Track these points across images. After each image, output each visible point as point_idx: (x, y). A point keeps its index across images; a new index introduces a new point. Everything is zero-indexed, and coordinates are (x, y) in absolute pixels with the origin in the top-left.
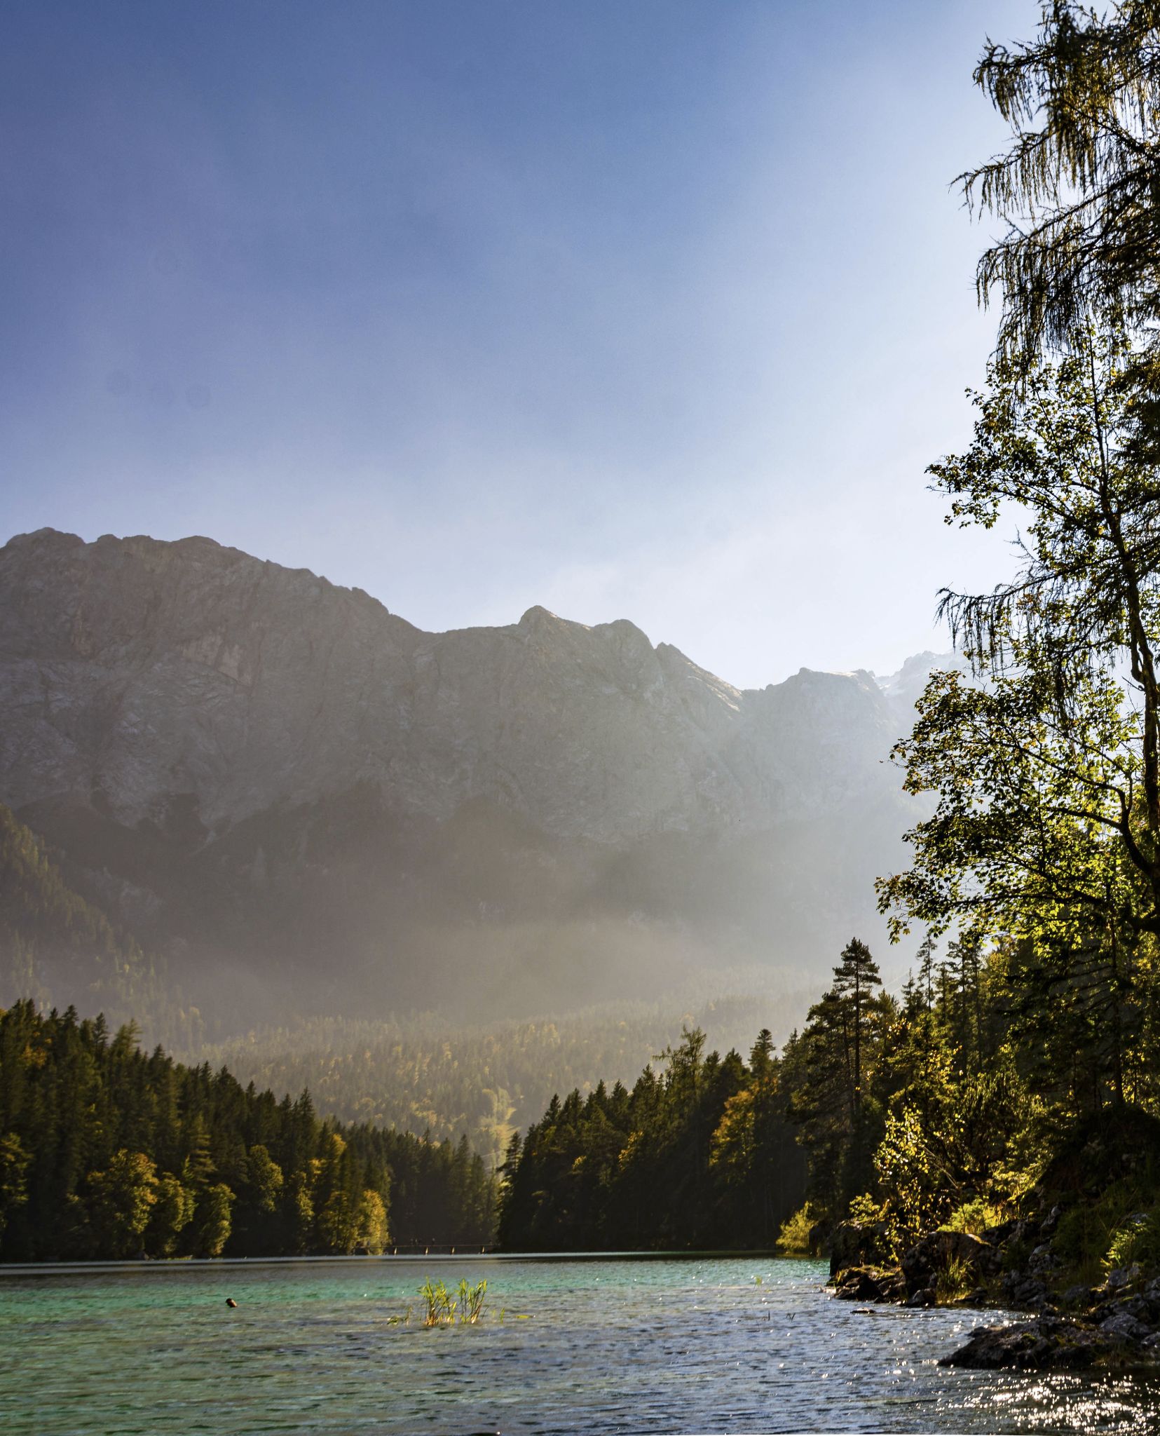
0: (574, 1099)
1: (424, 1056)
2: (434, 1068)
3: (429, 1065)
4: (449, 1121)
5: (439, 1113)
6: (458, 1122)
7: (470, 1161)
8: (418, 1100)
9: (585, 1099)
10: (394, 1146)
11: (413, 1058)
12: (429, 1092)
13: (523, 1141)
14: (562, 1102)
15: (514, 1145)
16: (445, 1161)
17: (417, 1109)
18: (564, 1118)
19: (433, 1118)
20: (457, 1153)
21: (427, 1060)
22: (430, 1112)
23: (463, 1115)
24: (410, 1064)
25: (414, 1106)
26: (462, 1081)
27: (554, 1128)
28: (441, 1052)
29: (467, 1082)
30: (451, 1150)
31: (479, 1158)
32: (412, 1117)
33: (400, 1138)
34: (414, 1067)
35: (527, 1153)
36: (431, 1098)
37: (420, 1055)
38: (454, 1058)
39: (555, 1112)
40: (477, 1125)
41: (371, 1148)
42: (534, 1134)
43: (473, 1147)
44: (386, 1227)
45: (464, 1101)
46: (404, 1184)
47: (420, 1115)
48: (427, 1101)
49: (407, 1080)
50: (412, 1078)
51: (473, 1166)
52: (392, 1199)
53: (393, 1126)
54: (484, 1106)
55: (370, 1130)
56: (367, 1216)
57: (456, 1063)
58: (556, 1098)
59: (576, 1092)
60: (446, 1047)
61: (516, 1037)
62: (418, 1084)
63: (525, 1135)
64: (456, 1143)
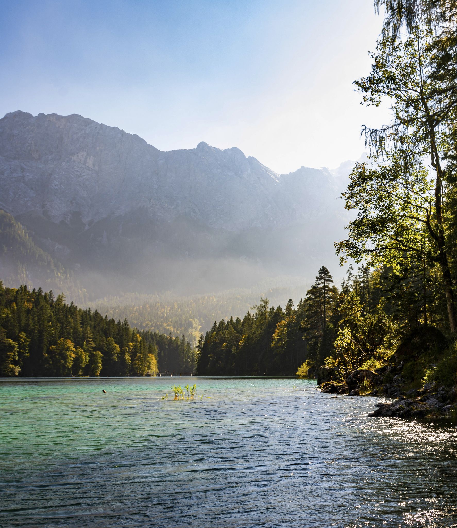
0: (222, 323)
3: (170, 310)
4: (178, 330)
5: (174, 327)
6: (181, 331)
7: (186, 344)
8: (167, 323)
9: (226, 323)
10: (158, 339)
11: (164, 308)
12: (170, 320)
13: (204, 337)
14: (218, 324)
15: (201, 339)
16: (177, 344)
18: (219, 329)
19: (172, 329)
20: (181, 341)
21: (169, 308)
22: (171, 327)
23: (183, 328)
24: (163, 310)
25: (165, 325)
26: (182, 316)
27: (215, 333)
28: (174, 306)
29: (184, 316)
30: (179, 340)
31: (189, 343)
32: (165, 329)
33: (160, 336)
34: (164, 311)
35: (206, 341)
36: (171, 322)
37: (166, 307)
38: (179, 308)
39: (216, 327)
40: (188, 331)
41: (150, 339)
42: (208, 335)
43: (187, 339)
44: (157, 367)
45: (183, 323)
46: (162, 352)
47: (167, 328)
48: (169, 323)
49: (162, 315)
50: (164, 315)
51: (187, 346)
52: (158, 357)
53: (157, 331)
54: (190, 325)
55: (150, 333)
56: (150, 363)
57: (179, 310)
58: (216, 322)
59: (223, 320)
60: (175, 304)
61: (201, 301)
62: (166, 317)
63: (205, 335)
64: (181, 338)
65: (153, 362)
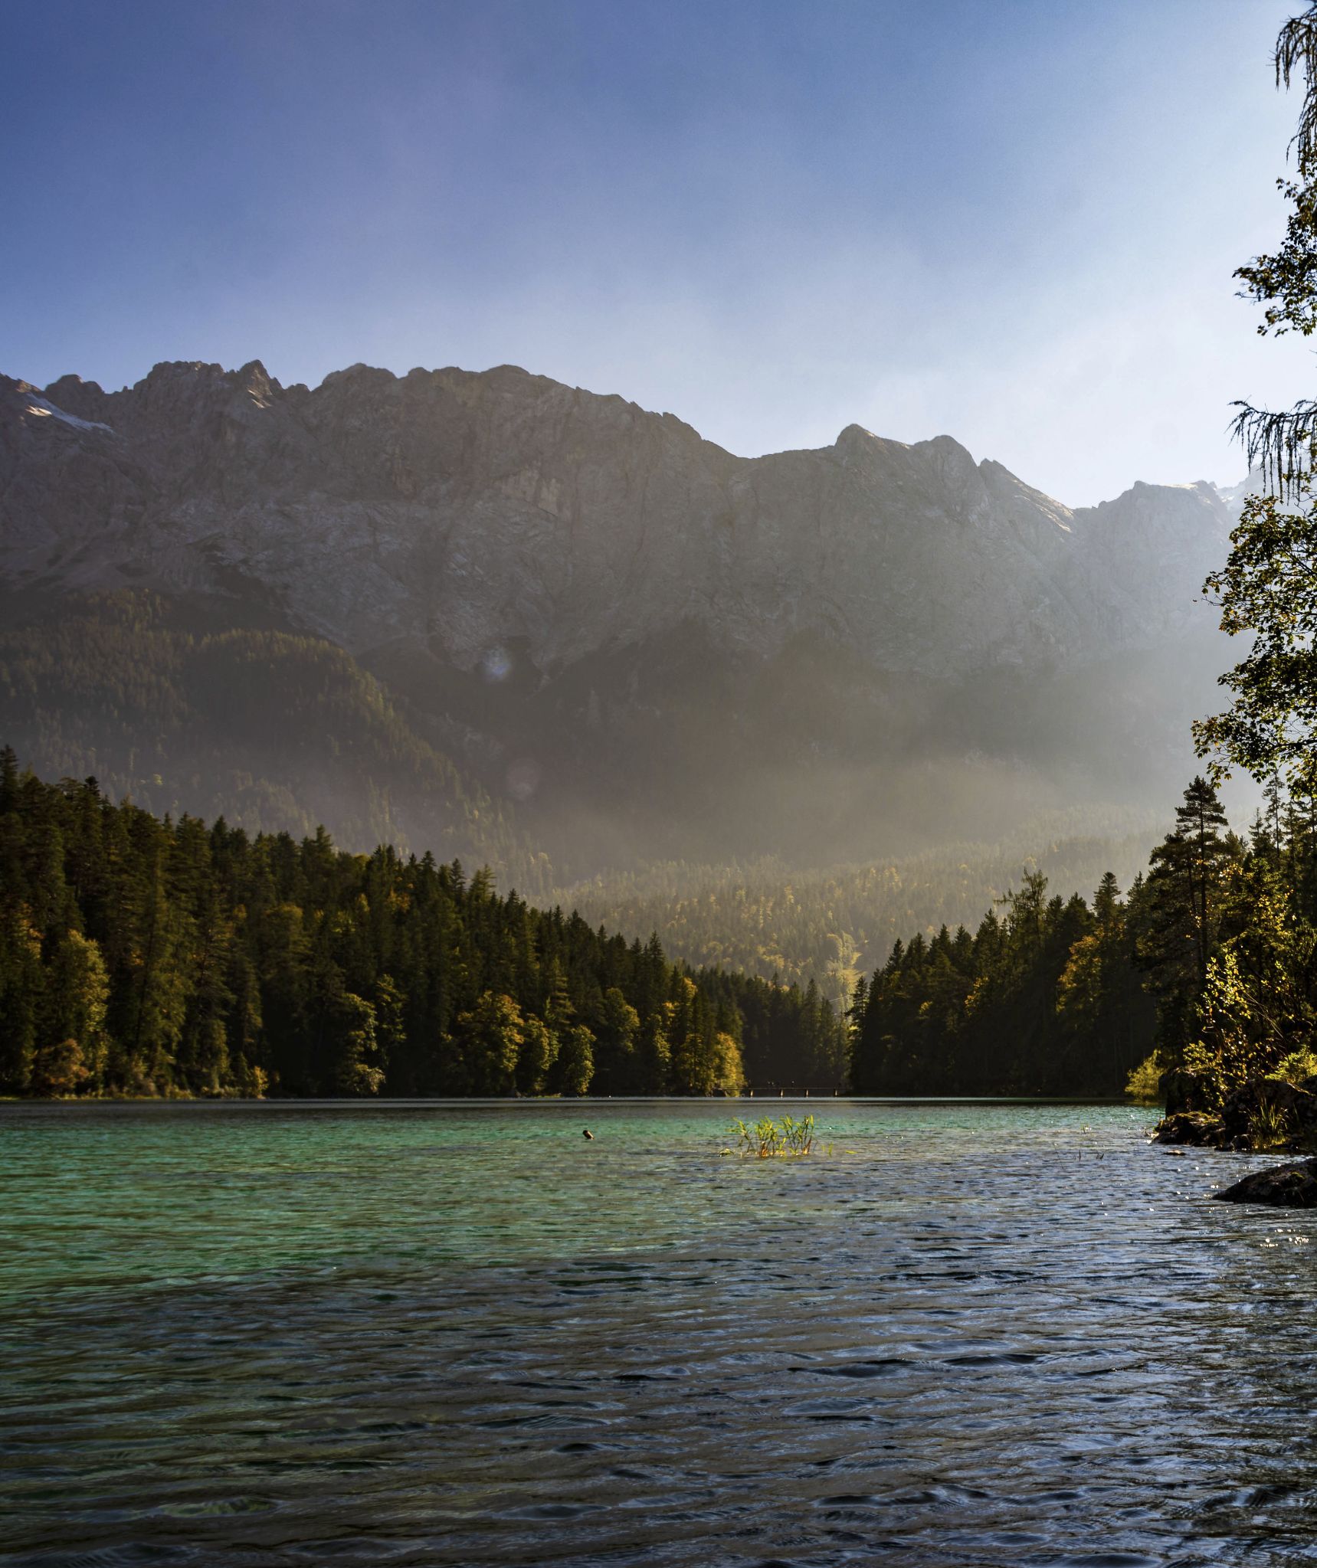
0: (918, 943)
1: (767, 901)
2: (778, 912)
3: (773, 910)
4: (796, 965)
5: (786, 957)
6: (805, 966)
7: (820, 1006)
8: (765, 945)
9: (928, 943)
10: (743, 989)
11: (757, 901)
12: (775, 936)
13: (869, 986)
14: (905, 947)
15: (861, 990)
16: (795, 1005)
17: (764, 953)
18: (907, 963)
19: (780, 962)
20: (806, 997)
21: (771, 904)
22: (777, 957)
23: (810, 960)
24: (754, 907)
25: (761, 950)
26: (806, 925)
27: (898, 972)
28: (783, 896)
29: (811, 926)
30: (800, 993)
31: (827, 1002)
32: (760, 962)
33: (749, 982)
34: (758, 910)
35: (873, 998)
36: (778, 943)
37: (763, 898)
38: (797, 902)
39: (899, 956)
40: (824, 969)
41: (721, 992)
42: (879, 979)
43: (821, 991)
44: (741, 1070)
45: (810, 945)
46: (756, 1028)
47: (767, 959)
48: (773, 945)
49: (751, 924)
50: (757, 922)
51: (822, 1010)
52: (745, 1043)
53: (741, 970)
54: (829, 951)
55: (720, 974)
56: (722, 1059)
57: (799, 908)
58: (899, 942)
59: (920, 936)
60: (788, 891)
61: (857, 881)
62: (763, 928)
63: (870, 980)
64: (804, 988)
65: (730, 1055)
